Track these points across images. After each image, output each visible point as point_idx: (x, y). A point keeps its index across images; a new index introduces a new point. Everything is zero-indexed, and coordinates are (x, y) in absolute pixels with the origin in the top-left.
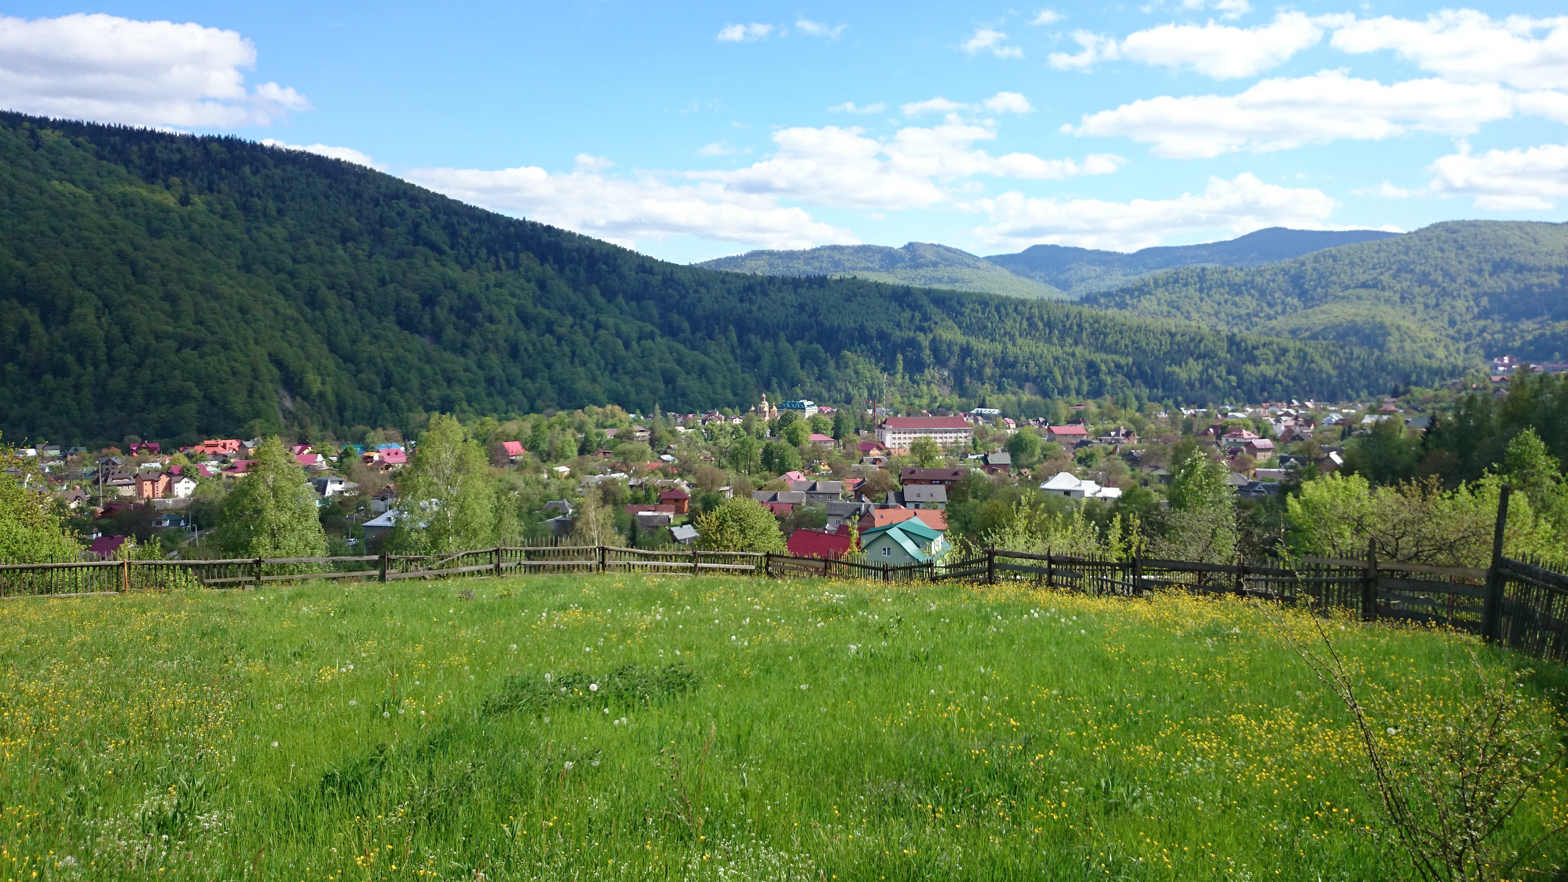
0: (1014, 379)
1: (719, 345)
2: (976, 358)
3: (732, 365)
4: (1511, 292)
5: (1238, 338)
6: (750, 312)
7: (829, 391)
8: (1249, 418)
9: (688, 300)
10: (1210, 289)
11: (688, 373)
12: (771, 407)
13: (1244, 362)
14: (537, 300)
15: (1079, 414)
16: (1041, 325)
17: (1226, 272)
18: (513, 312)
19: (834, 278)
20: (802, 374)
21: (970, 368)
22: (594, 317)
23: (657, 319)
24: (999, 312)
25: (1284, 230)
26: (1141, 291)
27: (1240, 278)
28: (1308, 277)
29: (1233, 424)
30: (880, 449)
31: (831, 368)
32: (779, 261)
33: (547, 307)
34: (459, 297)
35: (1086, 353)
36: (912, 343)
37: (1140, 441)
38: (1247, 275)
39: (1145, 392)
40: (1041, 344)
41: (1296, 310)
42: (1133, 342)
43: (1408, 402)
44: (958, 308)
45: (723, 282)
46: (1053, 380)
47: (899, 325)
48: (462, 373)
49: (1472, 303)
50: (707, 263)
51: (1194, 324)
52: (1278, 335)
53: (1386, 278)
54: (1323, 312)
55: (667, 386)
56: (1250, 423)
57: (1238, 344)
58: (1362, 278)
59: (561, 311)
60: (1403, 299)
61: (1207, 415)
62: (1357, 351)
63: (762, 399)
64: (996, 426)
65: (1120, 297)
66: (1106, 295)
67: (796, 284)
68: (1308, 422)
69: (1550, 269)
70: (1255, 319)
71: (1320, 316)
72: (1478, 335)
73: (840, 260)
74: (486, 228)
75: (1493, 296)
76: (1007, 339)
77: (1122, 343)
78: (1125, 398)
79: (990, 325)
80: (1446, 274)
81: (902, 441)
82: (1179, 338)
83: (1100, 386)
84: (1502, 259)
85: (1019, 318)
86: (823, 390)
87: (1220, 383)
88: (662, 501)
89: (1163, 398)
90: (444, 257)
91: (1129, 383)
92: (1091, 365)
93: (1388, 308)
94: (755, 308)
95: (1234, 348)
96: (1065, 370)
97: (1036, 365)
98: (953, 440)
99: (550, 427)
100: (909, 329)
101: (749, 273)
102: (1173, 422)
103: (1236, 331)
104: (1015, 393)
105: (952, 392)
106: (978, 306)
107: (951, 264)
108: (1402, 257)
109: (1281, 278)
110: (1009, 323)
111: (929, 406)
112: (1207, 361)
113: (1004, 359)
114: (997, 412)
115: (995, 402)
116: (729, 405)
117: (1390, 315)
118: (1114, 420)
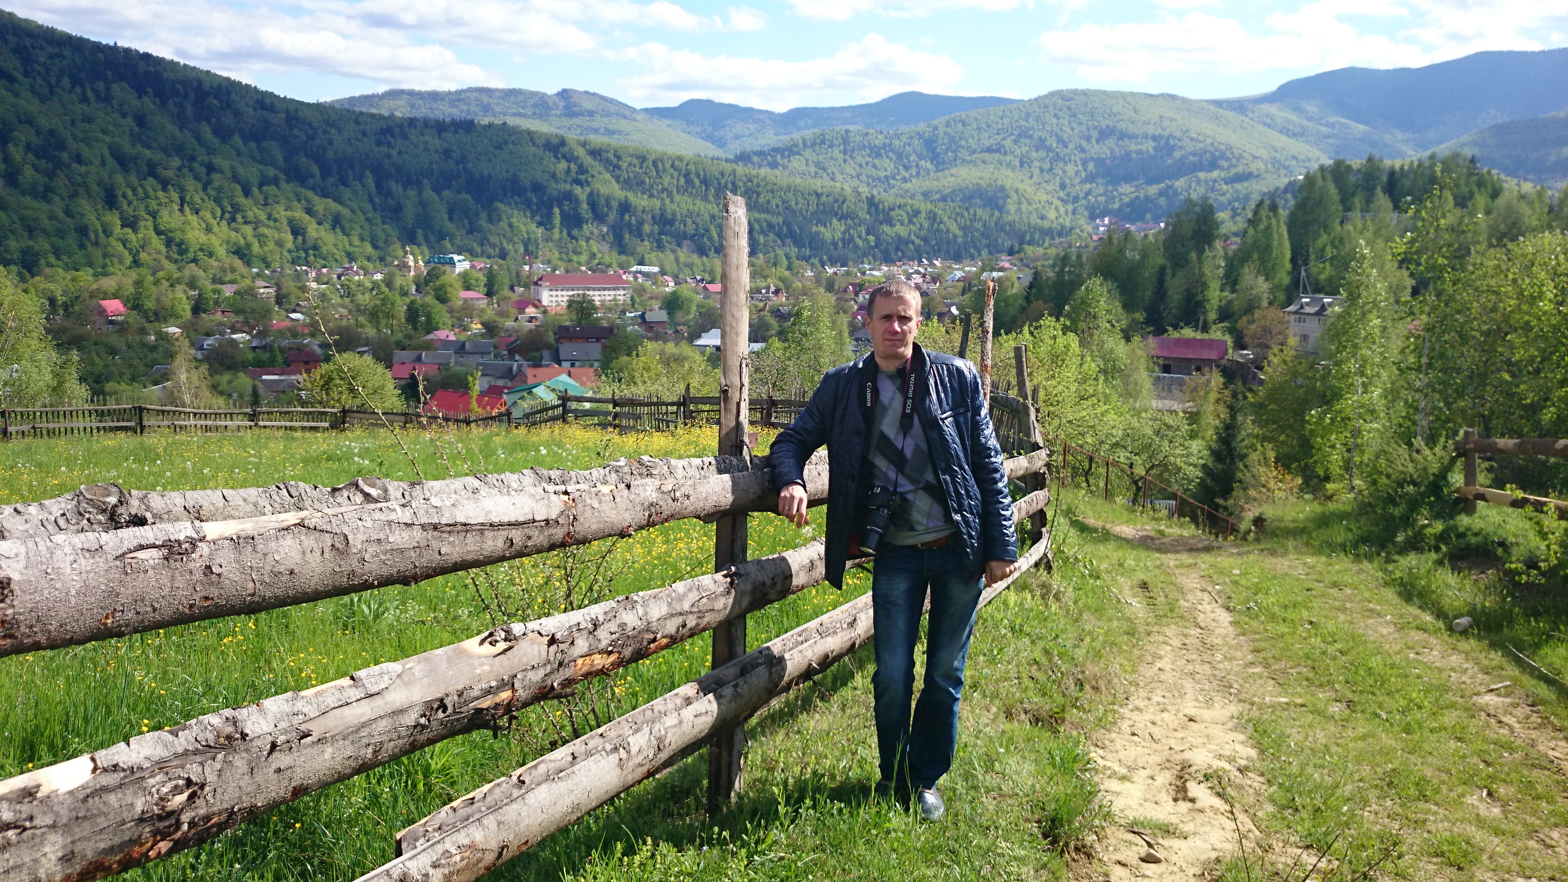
0: (673, 237)
1: (355, 193)
2: (635, 214)
3: (370, 215)
4: (1113, 158)
5: (876, 200)
6: (389, 156)
7: (482, 245)
9: (317, 142)
10: (853, 151)
11: (319, 223)
12: (416, 262)
13: (882, 223)
14: (135, 139)
16: (697, 182)
17: (867, 134)
18: (106, 152)
19: (482, 122)
20: (450, 227)
21: (629, 224)
22: (206, 159)
23: (281, 162)
24: (656, 167)
25: (920, 95)
26: (790, 151)
27: (879, 141)
28: (940, 141)
30: (536, 307)
31: (483, 222)
32: (422, 102)
33: (148, 147)
34: (38, 133)
36: (569, 196)
37: (787, 298)
38: (886, 138)
39: (794, 252)
40: (698, 202)
41: (928, 173)
42: (783, 202)
43: (1022, 260)
44: (615, 161)
45: (357, 122)
46: (710, 238)
47: (554, 177)
48: (46, 221)
49: (1080, 168)
50: (338, 101)
51: (838, 185)
52: (912, 197)
53: (1008, 143)
54: (952, 175)
55: (295, 238)
57: (876, 206)
58: (987, 143)
59: (165, 151)
60: (1022, 163)
61: (848, 273)
62: (979, 212)
63: (406, 253)
64: (654, 283)
65: (772, 156)
66: (759, 153)
67: (440, 127)
68: (934, 280)
69: (1146, 137)
70: (892, 182)
71: (950, 179)
72: (1084, 198)
73: (489, 104)
74: (67, 52)
75: (1099, 162)
76: (665, 195)
77: (774, 203)
78: (776, 257)
79: (647, 180)
80: (1060, 140)
81: (560, 299)
82: (824, 198)
84: (1108, 127)
85: (676, 174)
86: (475, 245)
87: (860, 242)
88: (288, 363)
89: (810, 257)
90: (16, 86)
91: (779, 242)
93: (1009, 172)
94: (394, 153)
95: (873, 209)
97: (694, 222)
98: (611, 298)
99: (156, 283)
100: (566, 182)
101: (386, 114)
102: (817, 280)
103: (875, 192)
104: (673, 251)
105: (611, 249)
106: (635, 161)
107: (608, 115)
108: (1023, 123)
109: (916, 142)
110: (667, 179)
111: (588, 262)
112: (849, 221)
113: (662, 215)
114: (656, 269)
115: (654, 260)
116: (369, 259)
117: (1010, 179)
118: (765, 277)
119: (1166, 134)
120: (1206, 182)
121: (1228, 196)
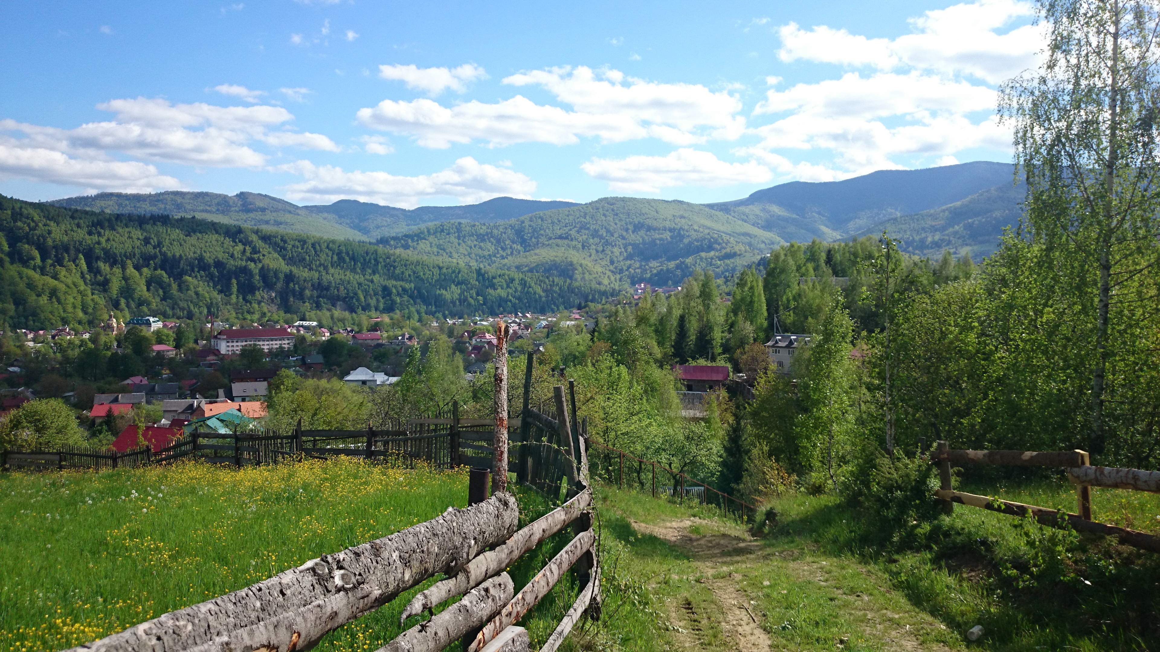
0: (328, 299)
1: (69, 270)
2: (298, 283)
3: (82, 288)
4: (644, 243)
5: (483, 271)
6: (99, 243)
7: (173, 309)
8: (491, 325)
9: (38, 232)
10: (464, 237)
11: (39, 295)
12: (118, 323)
13: (487, 288)
15: (377, 324)
16: (347, 259)
17: (474, 226)
19: (176, 217)
20: (148, 295)
21: (294, 290)
24: (314, 248)
25: (511, 199)
26: (419, 237)
27: (483, 230)
28: (526, 231)
29: (480, 329)
30: (215, 355)
31: (174, 290)
32: (127, 202)
35: (382, 280)
36: (244, 270)
37: (419, 342)
38: (488, 228)
39: (423, 309)
40: (348, 273)
41: (519, 253)
42: (414, 273)
43: (587, 313)
44: (282, 244)
46: (358, 300)
47: (232, 256)
49: (623, 250)
50: (57, 201)
51: (455, 261)
52: (509, 269)
53: (573, 233)
54: (536, 254)
56: (491, 328)
57: (483, 275)
58: (559, 232)
60: (583, 247)
61: (464, 324)
62: (556, 280)
63: (110, 316)
64: (313, 334)
65: (405, 241)
66: (394, 238)
67: (141, 220)
68: (527, 327)
69: (665, 229)
70: (493, 258)
71: (534, 257)
72: (627, 270)
73: (181, 203)
75: (635, 246)
76: (322, 269)
77: (407, 273)
78: (409, 313)
79: (308, 258)
80: (608, 231)
81: (235, 349)
82: (444, 270)
83: (392, 304)
84: (639, 222)
85: (330, 253)
86: (168, 310)
87: (472, 301)
88: (4, 408)
89: (435, 312)
91: (412, 302)
92: (385, 289)
93: (574, 252)
94: (103, 240)
95: (481, 278)
96: (366, 292)
97: (345, 288)
98: (277, 346)
100: (242, 260)
101: (97, 211)
102: (441, 329)
103: (482, 266)
104: (329, 310)
105: (278, 309)
106: (297, 243)
107: (276, 210)
108: (583, 220)
109: (509, 231)
110: (323, 257)
111: (259, 320)
112: (464, 287)
113: (319, 283)
114: (315, 324)
115: (313, 316)
116: (80, 323)
117: (576, 257)
118: (401, 328)
119: (678, 227)
120: (706, 259)
121: (722, 268)
